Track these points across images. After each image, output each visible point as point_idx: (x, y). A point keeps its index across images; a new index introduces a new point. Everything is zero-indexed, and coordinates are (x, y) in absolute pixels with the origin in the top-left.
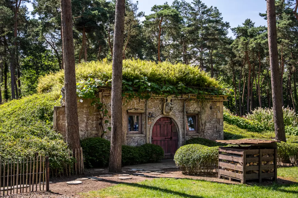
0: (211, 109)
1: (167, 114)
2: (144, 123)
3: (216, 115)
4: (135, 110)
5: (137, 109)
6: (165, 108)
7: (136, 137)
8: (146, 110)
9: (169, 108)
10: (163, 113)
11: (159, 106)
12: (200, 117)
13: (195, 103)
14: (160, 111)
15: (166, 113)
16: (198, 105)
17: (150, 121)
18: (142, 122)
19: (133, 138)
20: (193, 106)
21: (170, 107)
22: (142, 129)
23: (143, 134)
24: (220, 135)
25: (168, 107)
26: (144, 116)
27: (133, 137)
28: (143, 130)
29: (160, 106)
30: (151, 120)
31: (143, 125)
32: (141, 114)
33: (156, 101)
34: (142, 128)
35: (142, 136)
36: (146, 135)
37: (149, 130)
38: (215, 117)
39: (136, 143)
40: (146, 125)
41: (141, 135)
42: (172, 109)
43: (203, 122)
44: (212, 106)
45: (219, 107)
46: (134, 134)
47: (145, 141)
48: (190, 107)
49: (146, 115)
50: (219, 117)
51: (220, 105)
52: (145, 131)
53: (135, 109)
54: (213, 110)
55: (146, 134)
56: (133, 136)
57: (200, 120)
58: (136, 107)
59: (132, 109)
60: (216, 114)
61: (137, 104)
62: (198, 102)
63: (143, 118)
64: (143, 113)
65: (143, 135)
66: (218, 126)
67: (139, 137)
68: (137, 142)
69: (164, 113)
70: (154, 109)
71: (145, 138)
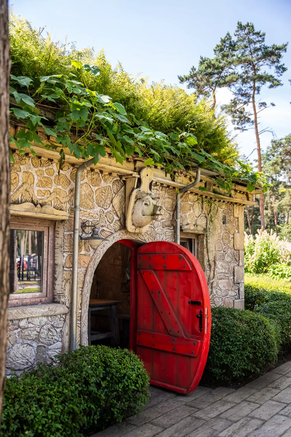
0: (224, 224)
1: (137, 231)
2: (62, 259)
3: (232, 241)
4: (36, 205)
5: (42, 205)
6: (134, 208)
7: (36, 320)
8: (73, 210)
9: (149, 210)
10: (123, 227)
11: (112, 202)
12: (205, 243)
13: (196, 204)
14: (116, 218)
15: (134, 227)
16: (202, 208)
17: (83, 252)
18: (54, 256)
19: (23, 324)
20: (192, 211)
21: (151, 208)
22: (54, 284)
23: (59, 303)
24: (239, 291)
25: (145, 207)
26: (63, 232)
27: (19, 320)
28: (58, 288)
29: (117, 201)
30: (87, 250)
31: (59, 270)
32: (54, 223)
33: (105, 180)
34: (54, 279)
35: (58, 312)
36: (71, 308)
37: (81, 286)
38: (231, 245)
39: (35, 345)
40: (73, 267)
41: (52, 306)
42: (158, 212)
43: (211, 258)
44: (227, 216)
45: (238, 218)
46: (25, 305)
47: (66, 330)
48: (187, 214)
49: (74, 230)
50: (238, 246)
51: (239, 214)
52: (67, 293)
53: (32, 202)
54: (227, 225)
55: (72, 303)
56: (24, 316)
57: (205, 253)
58: (37, 197)
59: (22, 202)
60: (233, 238)
61: (41, 184)
62: (202, 202)
63: (59, 241)
64: (62, 221)
65: (61, 309)
66: (236, 268)
67: (45, 319)
68: (37, 339)
69: (130, 227)
70: (98, 209)
71: (68, 321)
